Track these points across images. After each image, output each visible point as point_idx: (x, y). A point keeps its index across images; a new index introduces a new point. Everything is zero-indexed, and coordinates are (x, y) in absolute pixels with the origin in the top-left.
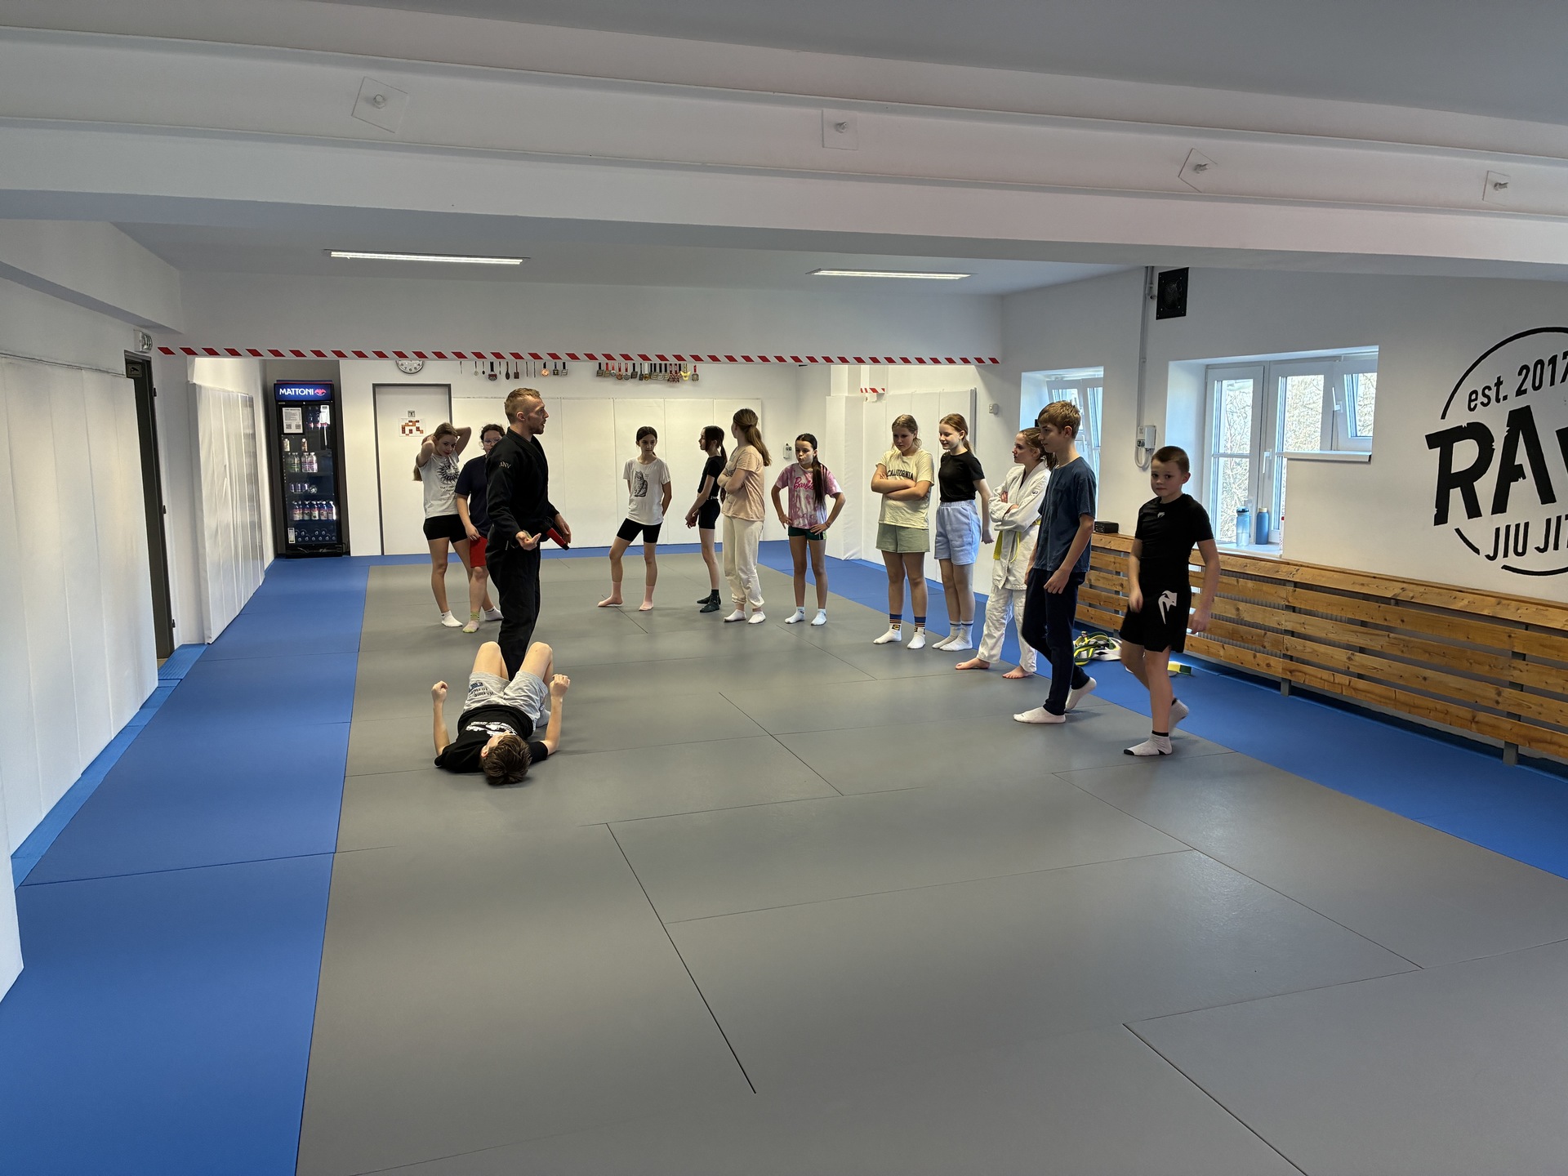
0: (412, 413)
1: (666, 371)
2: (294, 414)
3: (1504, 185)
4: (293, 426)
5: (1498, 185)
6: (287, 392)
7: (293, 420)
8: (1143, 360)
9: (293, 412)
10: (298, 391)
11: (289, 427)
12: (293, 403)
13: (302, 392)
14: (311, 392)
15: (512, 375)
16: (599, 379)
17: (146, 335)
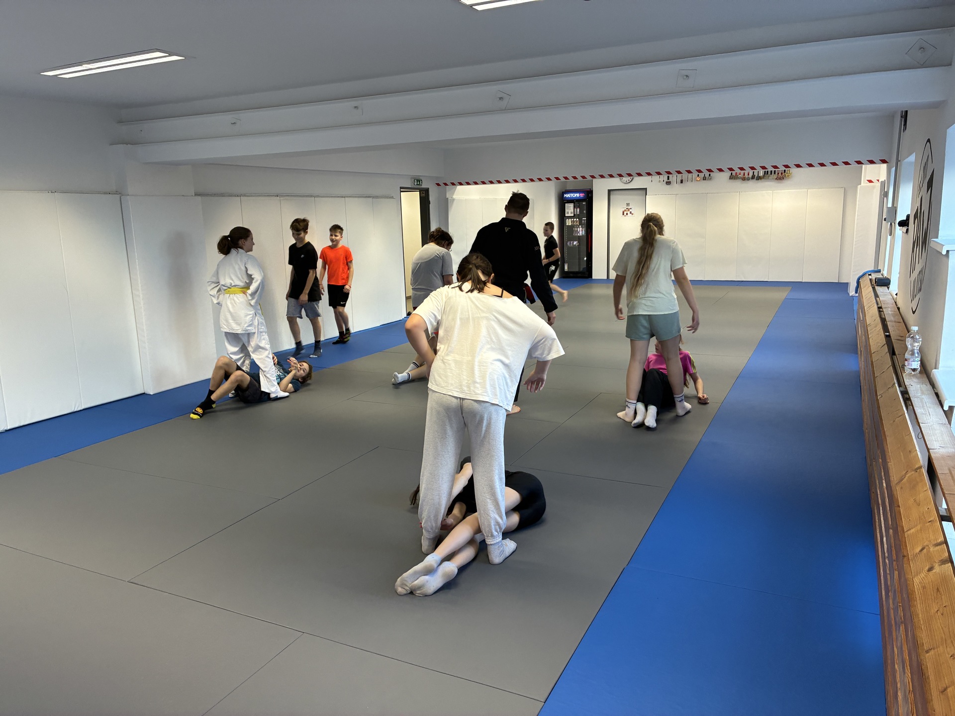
0: (628, 204)
1: (775, 174)
2: (570, 207)
4: (570, 213)
6: (567, 196)
7: (570, 209)
9: (569, 205)
10: (572, 195)
11: (568, 213)
13: (574, 195)
14: (577, 195)
15: (679, 181)
16: (731, 180)
17: (419, 180)
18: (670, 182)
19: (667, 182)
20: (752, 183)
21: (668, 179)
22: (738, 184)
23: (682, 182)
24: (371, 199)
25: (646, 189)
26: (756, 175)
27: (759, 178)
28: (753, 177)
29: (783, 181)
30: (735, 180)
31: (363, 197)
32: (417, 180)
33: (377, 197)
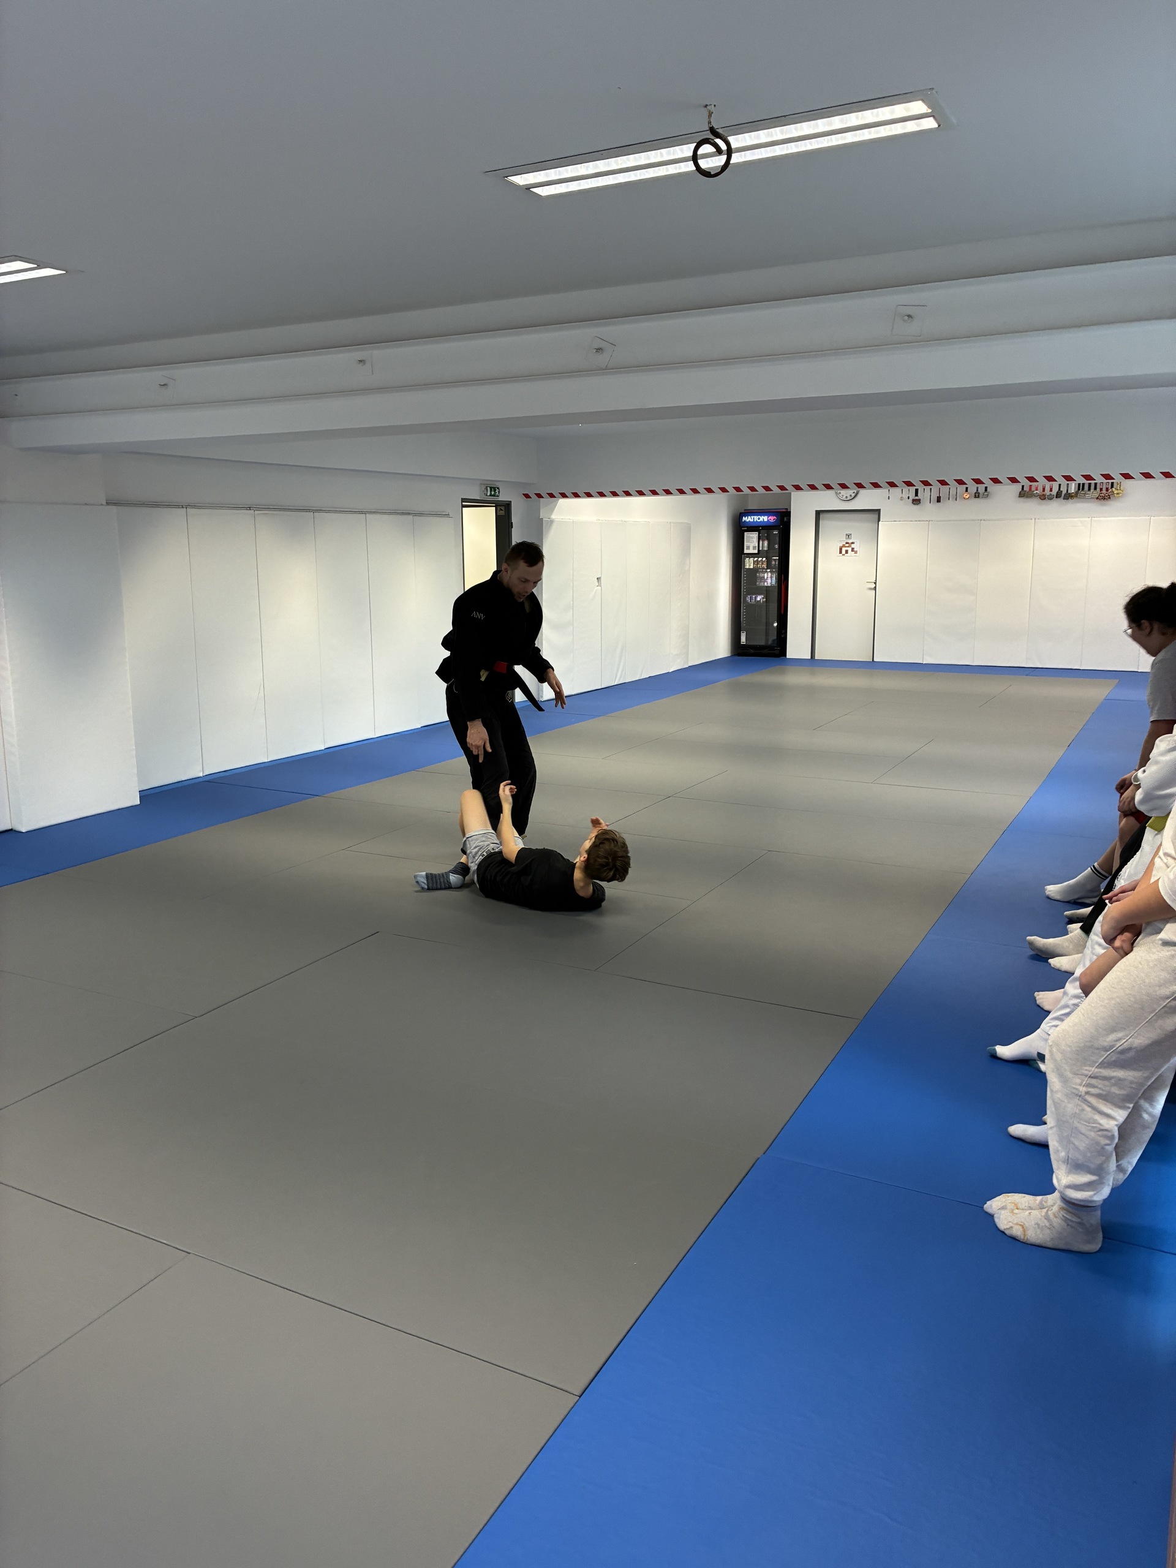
0: (848, 536)
1: (1096, 490)
2: (752, 538)
4: (751, 548)
6: (748, 519)
9: (751, 535)
10: (756, 518)
11: (748, 548)
12: (752, 528)
13: (759, 519)
14: (765, 518)
15: (934, 498)
16: (1022, 501)
17: (493, 488)
18: (919, 500)
19: (913, 500)
20: (1056, 505)
21: (916, 495)
22: (1032, 505)
23: (939, 500)
24: (410, 517)
25: (878, 511)
26: (1064, 492)
27: (1068, 496)
28: (1058, 495)
29: (1110, 502)
30: (1028, 500)
31: (398, 514)
32: (491, 488)
33: (421, 514)
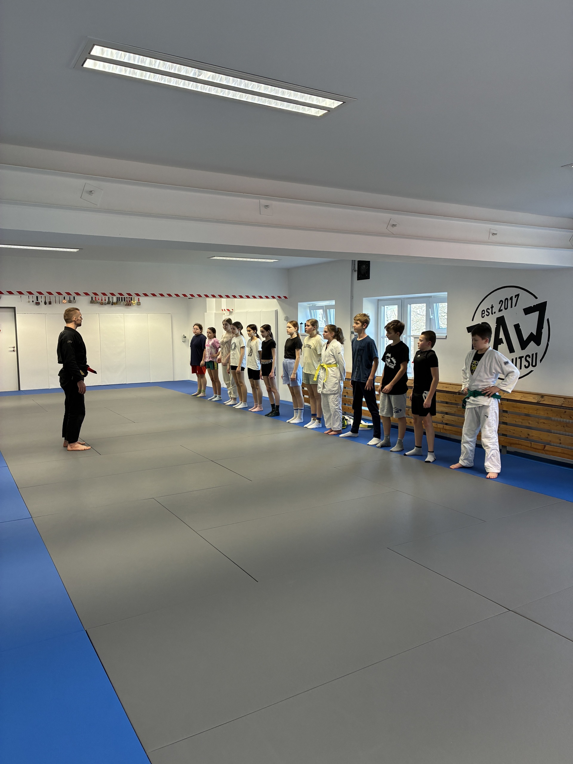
1: (124, 301)
3: (496, 234)
5: (493, 234)
8: (352, 297)
15: (48, 303)
16: (91, 304)
18: (39, 303)
19: (36, 303)
20: (107, 307)
21: (37, 300)
22: (96, 307)
23: (50, 303)
25: (14, 308)
26: (111, 302)
27: (113, 304)
28: (109, 303)
29: (130, 307)
30: (95, 304)
